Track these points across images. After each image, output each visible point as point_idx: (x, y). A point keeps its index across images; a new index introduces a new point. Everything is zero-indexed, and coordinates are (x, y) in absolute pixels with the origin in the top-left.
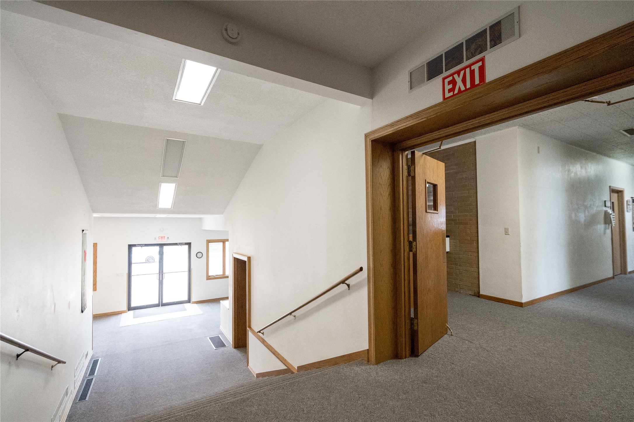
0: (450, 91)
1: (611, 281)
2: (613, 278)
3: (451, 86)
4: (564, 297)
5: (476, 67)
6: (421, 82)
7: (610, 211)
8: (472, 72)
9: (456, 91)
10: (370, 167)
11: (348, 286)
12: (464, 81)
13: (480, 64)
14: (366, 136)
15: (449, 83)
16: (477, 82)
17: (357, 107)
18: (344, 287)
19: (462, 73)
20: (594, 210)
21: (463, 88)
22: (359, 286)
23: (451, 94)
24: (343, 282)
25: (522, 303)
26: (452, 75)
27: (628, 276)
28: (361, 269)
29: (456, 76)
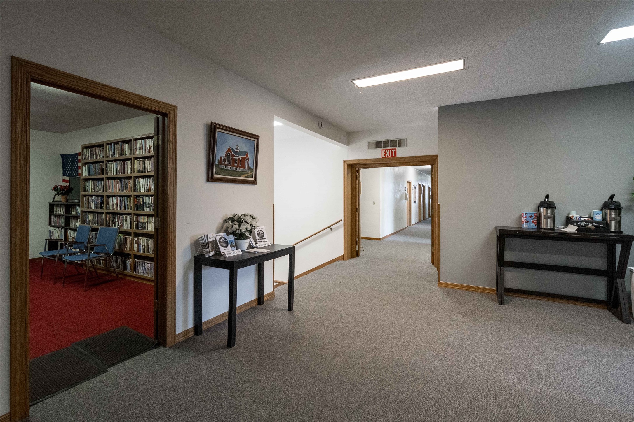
0: (384, 155)
1: (406, 229)
2: (407, 228)
3: (385, 154)
4: (393, 236)
5: (394, 151)
6: (373, 148)
7: (407, 193)
8: (392, 152)
9: (387, 156)
10: (346, 176)
11: (331, 229)
12: (389, 153)
13: (395, 150)
14: (344, 161)
15: (384, 152)
16: (394, 155)
17: (339, 147)
18: (329, 229)
19: (389, 150)
20: (402, 193)
21: (389, 156)
22: (338, 228)
23: (385, 156)
24: (329, 227)
25: (380, 239)
26: (385, 150)
27: (412, 227)
28: (342, 220)
29: (386, 151)
